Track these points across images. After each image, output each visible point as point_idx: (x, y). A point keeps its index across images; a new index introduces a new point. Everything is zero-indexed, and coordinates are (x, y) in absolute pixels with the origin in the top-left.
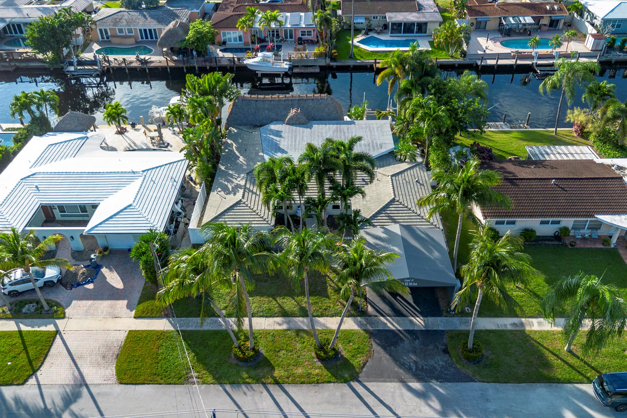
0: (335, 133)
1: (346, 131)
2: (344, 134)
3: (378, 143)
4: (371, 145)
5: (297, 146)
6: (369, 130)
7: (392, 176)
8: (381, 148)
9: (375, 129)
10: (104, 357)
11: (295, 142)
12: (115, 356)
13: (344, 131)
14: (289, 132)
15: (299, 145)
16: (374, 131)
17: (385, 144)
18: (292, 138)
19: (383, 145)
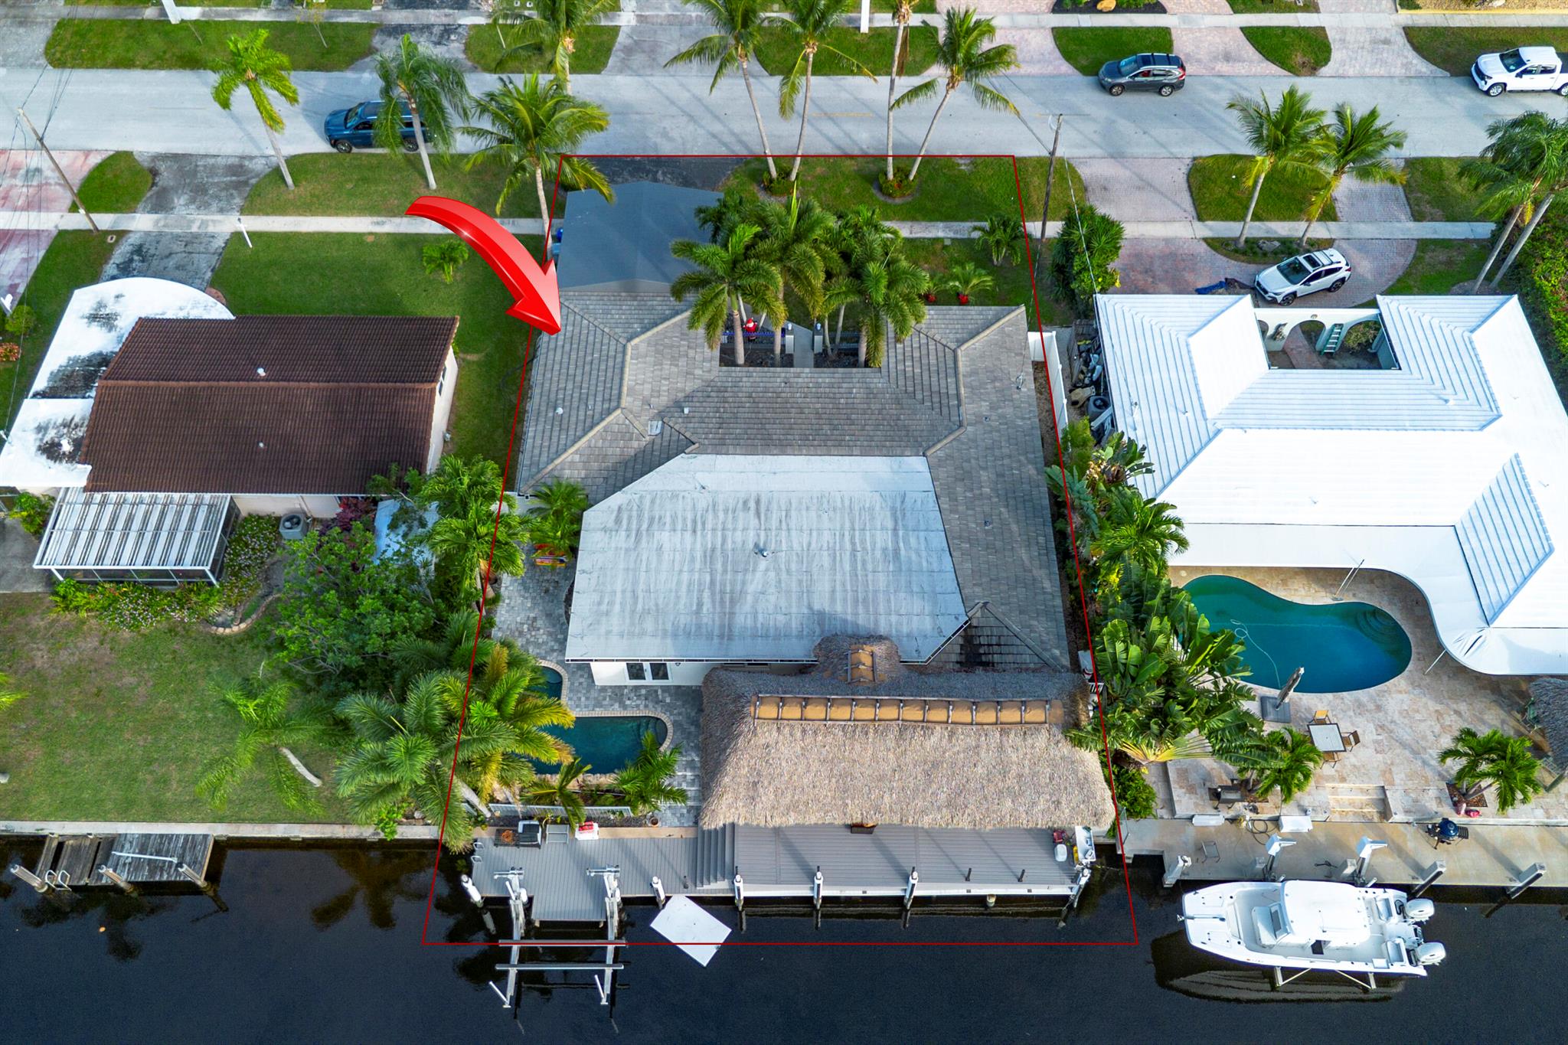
0: (739, 588)
1: (706, 594)
2: (712, 582)
3: (623, 534)
4: (645, 526)
5: (847, 525)
6: (635, 597)
7: (617, 407)
8: (620, 508)
9: (617, 608)
10: (1105, 189)
11: (853, 544)
12: (1090, 189)
13: (713, 594)
14: (876, 592)
15: (842, 528)
16: (624, 592)
17: (605, 530)
18: (864, 563)
19: (611, 524)
